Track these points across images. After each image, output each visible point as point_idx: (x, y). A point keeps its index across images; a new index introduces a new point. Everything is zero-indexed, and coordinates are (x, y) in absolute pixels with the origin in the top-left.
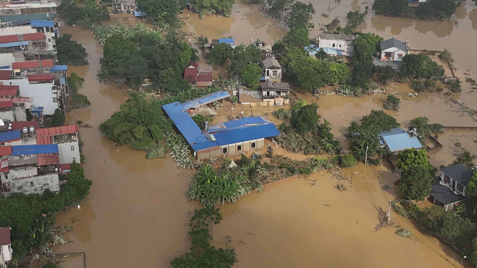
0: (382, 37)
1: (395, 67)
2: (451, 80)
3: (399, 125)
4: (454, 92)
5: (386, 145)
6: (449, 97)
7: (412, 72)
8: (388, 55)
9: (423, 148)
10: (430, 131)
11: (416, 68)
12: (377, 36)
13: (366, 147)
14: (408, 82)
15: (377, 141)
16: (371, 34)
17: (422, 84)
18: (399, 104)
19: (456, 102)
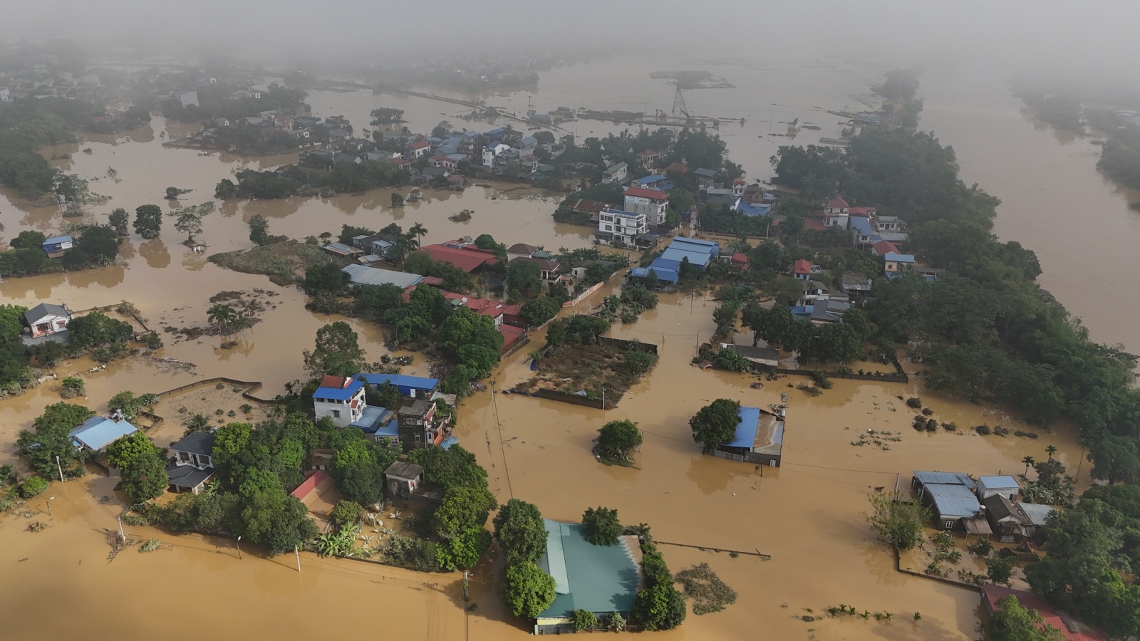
0: (24, 306)
1: (59, 340)
2: (146, 336)
3: (94, 412)
4: (155, 348)
5: (85, 445)
6: (150, 356)
7: (88, 340)
8: (43, 327)
9: (139, 431)
10: (140, 406)
11: (91, 332)
12: (16, 306)
13: (56, 458)
14: (86, 354)
15: (69, 445)
16: (6, 306)
17: (108, 352)
18: (84, 386)
19: (161, 361)
